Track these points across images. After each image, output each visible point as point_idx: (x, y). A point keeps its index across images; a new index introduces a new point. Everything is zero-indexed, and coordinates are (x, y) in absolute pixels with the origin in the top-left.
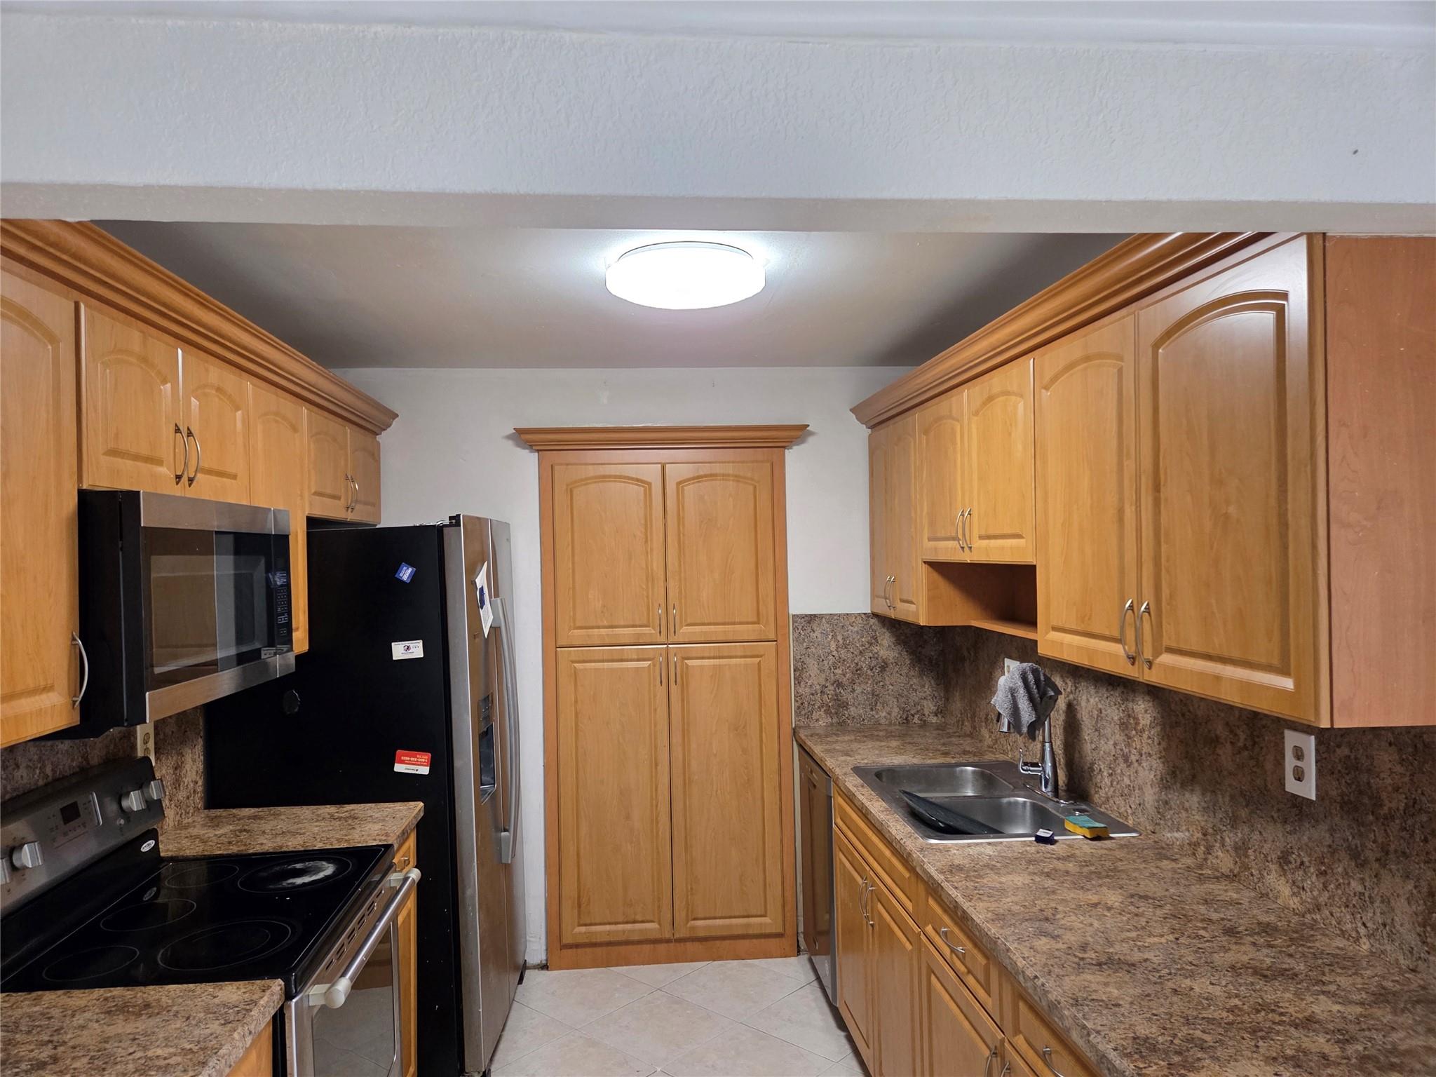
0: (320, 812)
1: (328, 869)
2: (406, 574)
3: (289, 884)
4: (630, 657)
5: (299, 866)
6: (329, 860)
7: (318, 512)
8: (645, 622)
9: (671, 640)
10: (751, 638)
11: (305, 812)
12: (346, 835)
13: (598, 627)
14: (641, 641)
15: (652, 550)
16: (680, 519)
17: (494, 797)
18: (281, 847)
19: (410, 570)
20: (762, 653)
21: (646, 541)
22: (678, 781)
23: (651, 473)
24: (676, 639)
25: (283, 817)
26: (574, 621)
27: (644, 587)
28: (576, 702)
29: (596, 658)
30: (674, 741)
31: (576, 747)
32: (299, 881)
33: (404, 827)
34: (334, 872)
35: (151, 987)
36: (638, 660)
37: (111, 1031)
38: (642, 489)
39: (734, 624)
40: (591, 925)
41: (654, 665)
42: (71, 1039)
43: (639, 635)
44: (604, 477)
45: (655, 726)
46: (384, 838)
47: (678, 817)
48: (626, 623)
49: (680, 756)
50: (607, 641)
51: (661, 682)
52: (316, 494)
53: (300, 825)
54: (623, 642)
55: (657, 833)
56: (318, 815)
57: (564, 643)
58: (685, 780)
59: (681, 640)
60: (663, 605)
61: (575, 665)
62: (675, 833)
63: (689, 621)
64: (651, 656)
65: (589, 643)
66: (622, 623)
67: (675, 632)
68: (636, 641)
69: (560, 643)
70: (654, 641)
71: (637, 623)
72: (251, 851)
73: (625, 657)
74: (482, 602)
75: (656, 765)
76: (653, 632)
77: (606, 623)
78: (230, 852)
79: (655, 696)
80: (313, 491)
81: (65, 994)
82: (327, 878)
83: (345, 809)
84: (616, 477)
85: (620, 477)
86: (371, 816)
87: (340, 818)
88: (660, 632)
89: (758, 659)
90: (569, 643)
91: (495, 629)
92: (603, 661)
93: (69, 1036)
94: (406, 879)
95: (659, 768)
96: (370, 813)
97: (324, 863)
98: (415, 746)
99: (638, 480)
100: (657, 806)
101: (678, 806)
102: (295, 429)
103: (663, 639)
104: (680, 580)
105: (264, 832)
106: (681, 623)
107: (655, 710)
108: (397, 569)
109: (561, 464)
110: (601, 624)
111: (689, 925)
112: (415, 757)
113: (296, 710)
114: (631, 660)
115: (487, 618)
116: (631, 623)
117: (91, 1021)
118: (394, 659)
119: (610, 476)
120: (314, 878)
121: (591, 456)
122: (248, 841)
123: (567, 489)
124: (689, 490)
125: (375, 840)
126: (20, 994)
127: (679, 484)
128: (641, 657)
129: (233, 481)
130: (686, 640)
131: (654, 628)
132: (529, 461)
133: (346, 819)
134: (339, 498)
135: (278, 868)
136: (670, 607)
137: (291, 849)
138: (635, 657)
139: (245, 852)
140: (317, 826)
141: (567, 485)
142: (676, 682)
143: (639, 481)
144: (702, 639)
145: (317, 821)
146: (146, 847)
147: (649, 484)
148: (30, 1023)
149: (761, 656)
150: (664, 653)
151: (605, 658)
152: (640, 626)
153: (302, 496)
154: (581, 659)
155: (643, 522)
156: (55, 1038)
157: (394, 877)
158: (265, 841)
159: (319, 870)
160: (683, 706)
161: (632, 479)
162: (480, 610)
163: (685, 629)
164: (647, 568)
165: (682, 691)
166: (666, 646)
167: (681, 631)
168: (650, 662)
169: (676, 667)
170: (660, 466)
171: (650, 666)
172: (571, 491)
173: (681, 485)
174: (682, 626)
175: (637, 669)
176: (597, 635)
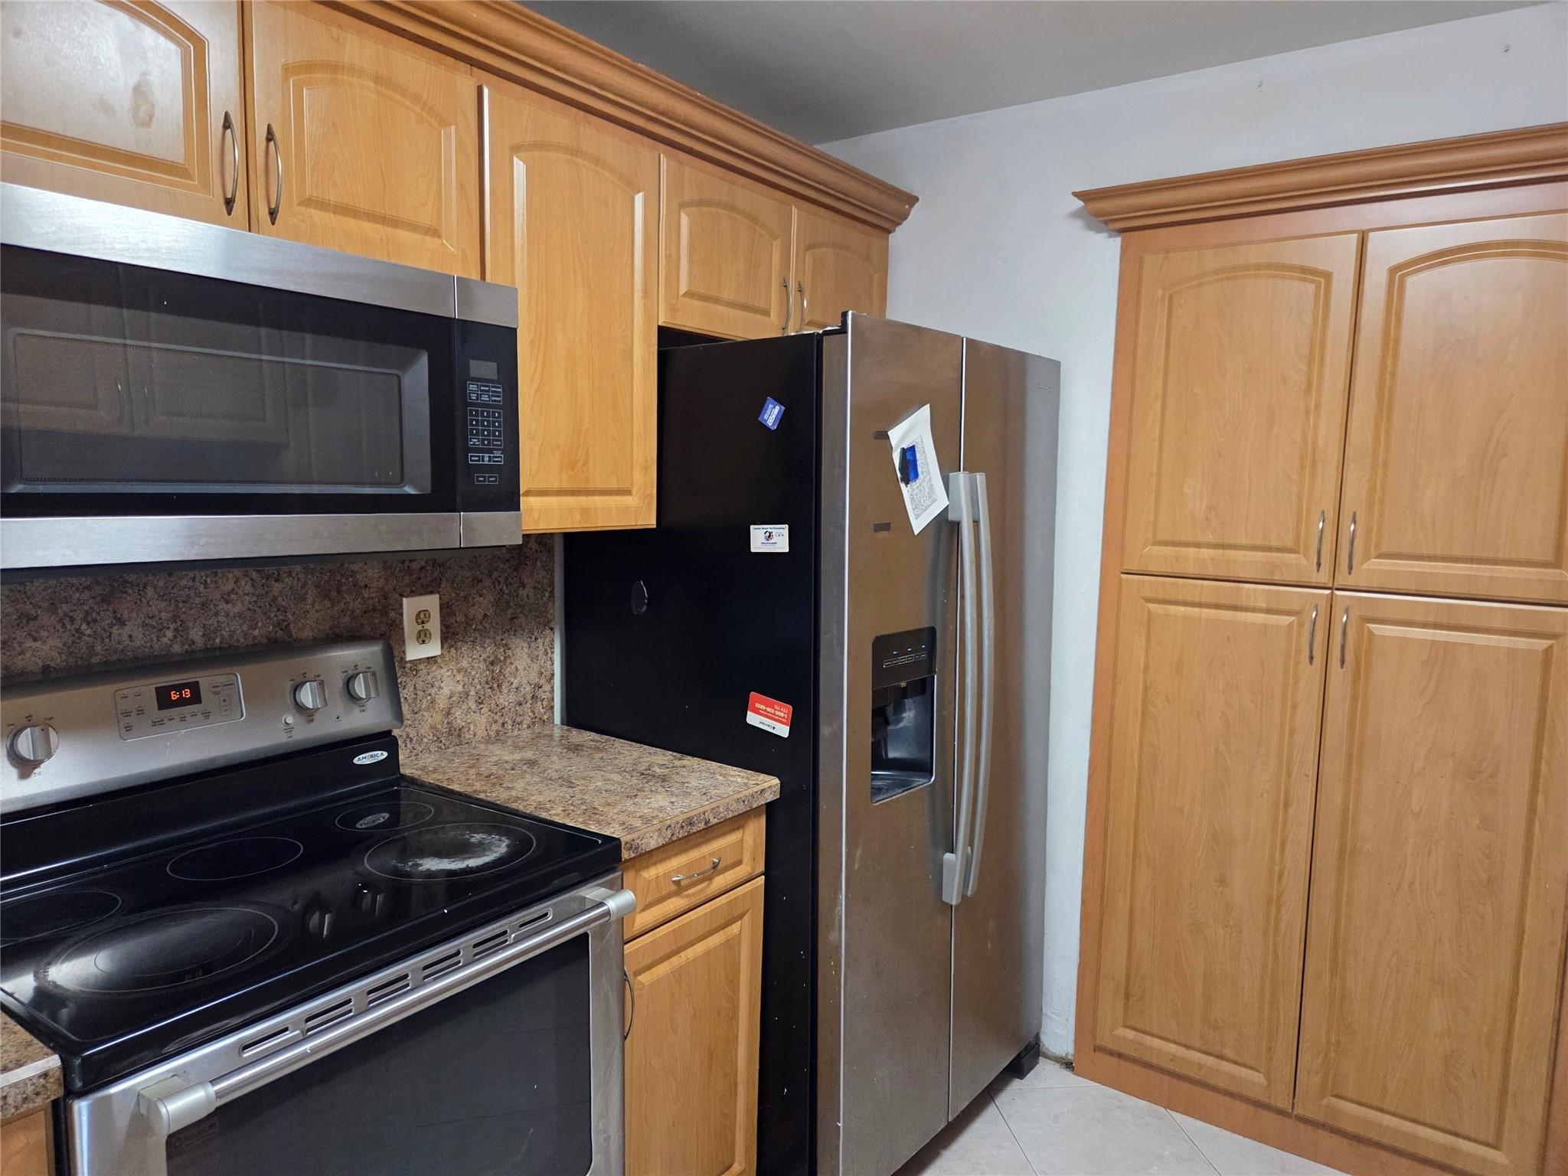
2: (771, 414)
4: (1251, 604)
8: (1289, 544)
9: (1340, 581)
13: (1198, 545)
14: (1277, 577)
15: (1318, 406)
16: (1391, 340)
19: (779, 410)
21: (1308, 389)
22: (1328, 846)
23: (1337, 254)
24: (1351, 581)
26: (1155, 530)
27: (1295, 476)
28: (1147, 668)
29: (1189, 598)
36: (1269, 611)
38: (1311, 287)
40: (1145, 1033)
41: (1301, 625)
43: (1277, 566)
45: (1291, 736)
47: (1322, 909)
48: (1250, 542)
49: (1338, 799)
50: (1210, 571)
51: (1311, 658)
54: (1242, 575)
57: (1135, 566)
59: (1362, 584)
60: (1330, 515)
61: (1151, 606)
63: (1384, 549)
64: (1296, 607)
65: (1179, 570)
66: (1243, 541)
67: (1350, 568)
68: (1267, 577)
69: (1128, 564)
70: (1303, 579)
71: (1273, 543)
73: (1243, 603)
74: (910, 474)
75: (1286, 807)
76: (1304, 562)
77: (1210, 538)
79: (1296, 682)
80: (682, 291)
88: (1319, 565)
89: (1545, 643)
90: (1143, 567)
92: (1201, 604)
95: (1291, 811)
99: (1304, 270)
100: (1280, 877)
101: (1325, 888)
103: (1323, 577)
106: (1367, 550)
107: (1294, 707)
108: (760, 407)
109: (1157, 253)
110: (1201, 539)
111: (1325, 1101)
114: (1255, 610)
116: (1259, 542)
118: (753, 550)
119: (1247, 267)
121: (1213, 232)
123: (1163, 297)
124: (1418, 281)
127: (1396, 270)
128: (1274, 606)
130: (1375, 585)
131: (1306, 556)
132: (1107, 249)
136: (1346, 516)
138: (1263, 605)
141: (1167, 288)
142: (1343, 662)
143: (1306, 272)
144: (1411, 588)
147: (1328, 276)
149: (1550, 636)
150: (1323, 606)
151: (1204, 600)
152: (1279, 550)
154: (1160, 596)
155: (1305, 351)
160: (1353, 708)
161: (1294, 268)
162: (903, 485)
163: (1375, 564)
164: (1305, 439)
165: (1355, 682)
166: (1329, 592)
167: (1365, 566)
168: (1292, 618)
169: (1344, 633)
170: (1356, 235)
171: (1291, 624)
172: (1171, 298)
173: (1398, 273)
174: (1366, 558)
175: (1265, 628)
176: (1193, 559)
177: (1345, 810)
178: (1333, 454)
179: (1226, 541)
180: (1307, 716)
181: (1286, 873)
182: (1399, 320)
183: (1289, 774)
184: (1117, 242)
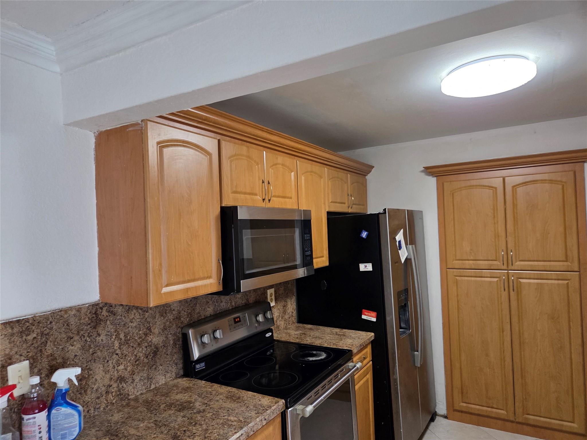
0: (334, 330)
1: (323, 356)
2: (364, 234)
3: (307, 359)
4: (486, 276)
5: (314, 352)
6: (325, 352)
7: (333, 209)
8: (494, 259)
9: (510, 268)
10: (562, 269)
11: (328, 330)
12: (337, 342)
13: (468, 260)
14: (492, 268)
15: (497, 222)
16: (515, 205)
17: (411, 335)
18: (313, 343)
19: (366, 233)
20: (569, 278)
21: (494, 217)
22: (516, 341)
23: (497, 183)
24: (513, 268)
25: (319, 331)
26: (456, 257)
27: (493, 240)
28: (457, 295)
29: (468, 275)
30: (513, 320)
31: (458, 317)
32: (311, 359)
33: (361, 343)
34: (325, 358)
35: (244, 391)
36: (491, 277)
37: (225, 405)
38: (492, 191)
39: (550, 261)
40: (468, 403)
41: (500, 281)
42: (212, 404)
43: (491, 265)
44: (470, 186)
45: (502, 311)
46: (351, 346)
47: (517, 360)
48: (483, 259)
49: (517, 329)
50: (473, 267)
51: (504, 290)
52: (331, 202)
53: (323, 335)
54: (482, 268)
55: (504, 365)
56: (332, 332)
57: (450, 267)
58: (520, 342)
59: (516, 268)
60: (505, 250)
61: (457, 278)
62: (515, 366)
63: (521, 259)
64: (498, 276)
65: (463, 267)
66: (481, 258)
67: (512, 264)
68: (490, 268)
69: (448, 267)
70: (499, 268)
72: (302, 343)
74: (400, 247)
75: (503, 332)
76: (499, 263)
77: (472, 258)
78: (295, 342)
79: (501, 296)
80: (330, 201)
81: (220, 386)
82: (321, 359)
83: (343, 331)
84: (476, 186)
85: (479, 186)
86: (351, 336)
87: (339, 335)
88: (503, 264)
89: (566, 282)
90: (453, 267)
91: (407, 260)
92: (471, 277)
93: (212, 403)
94: (355, 366)
95: (505, 333)
96: (351, 334)
97: (323, 353)
98: (371, 308)
99: (489, 186)
101: (517, 354)
102: (321, 177)
103: (505, 267)
104: (515, 237)
105: (310, 336)
106: (516, 259)
107: (501, 303)
108: (361, 233)
109: (447, 182)
110: (470, 259)
111: (524, 417)
112: (370, 313)
113: (325, 288)
114: (487, 277)
115: (403, 254)
116: (486, 259)
117: (221, 399)
118: (361, 270)
119: (473, 186)
120: (317, 359)
121: (463, 177)
122: (303, 338)
123: (450, 194)
124: (520, 190)
125: (347, 347)
126: (209, 383)
127: (513, 187)
129: (290, 200)
130: (519, 269)
132: (432, 181)
133: (341, 335)
134: (345, 203)
135: (307, 352)
136: (509, 251)
137: (315, 344)
138: (489, 276)
139: (300, 343)
140: (329, 337)
141: (451, 192)
142: (513, 290)
144: (530, 269)
145: (331, 334)
146: (268, 335)
147: (496, 188)
148: (205, 395)
149: (569, 280)
150: (506, 275)
151: (472, 275)
152: (491, 260)
153: (324, 204)
154: (459, 275)
155: (492, 207)
156: (208, 403)
157: (350, 364)
158: (308, 340)
159: (320, 355)
160: (518, 303)
161: (486, 186)
162: (399, 251)
163: (518, 263)
164: (495, 231)
165: (518, 295)
166: (507, 271)
167: (516, 264)
168: (498, 279)
169: (513, 282)
170: (502, 178)
171: (498, 280)
172: (453, 194)
173: (514, 187)
174: (516, 262)
175: (490, 282)
176: (468, 264)
177: (520, 331)
178: (503, 234)
179: (477, 259)
180: (506, 305)
181: (505, 351)
182: (516, 199)
183: (502, 323)
184: (435, 179)
